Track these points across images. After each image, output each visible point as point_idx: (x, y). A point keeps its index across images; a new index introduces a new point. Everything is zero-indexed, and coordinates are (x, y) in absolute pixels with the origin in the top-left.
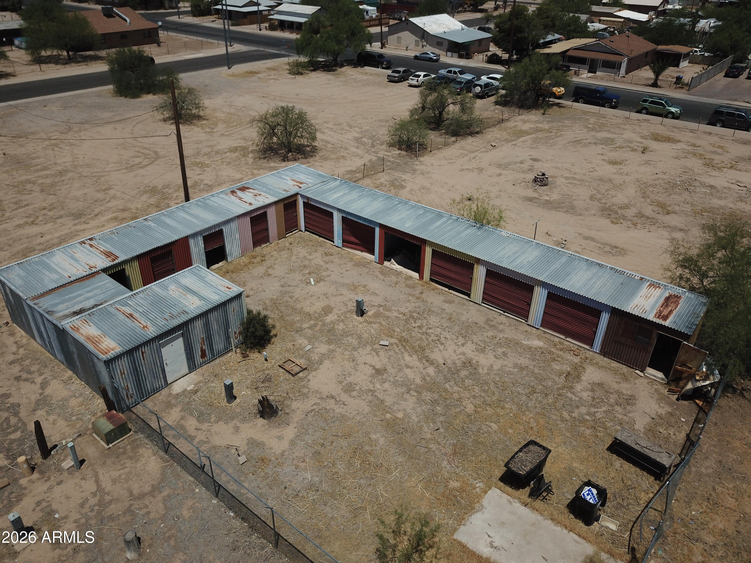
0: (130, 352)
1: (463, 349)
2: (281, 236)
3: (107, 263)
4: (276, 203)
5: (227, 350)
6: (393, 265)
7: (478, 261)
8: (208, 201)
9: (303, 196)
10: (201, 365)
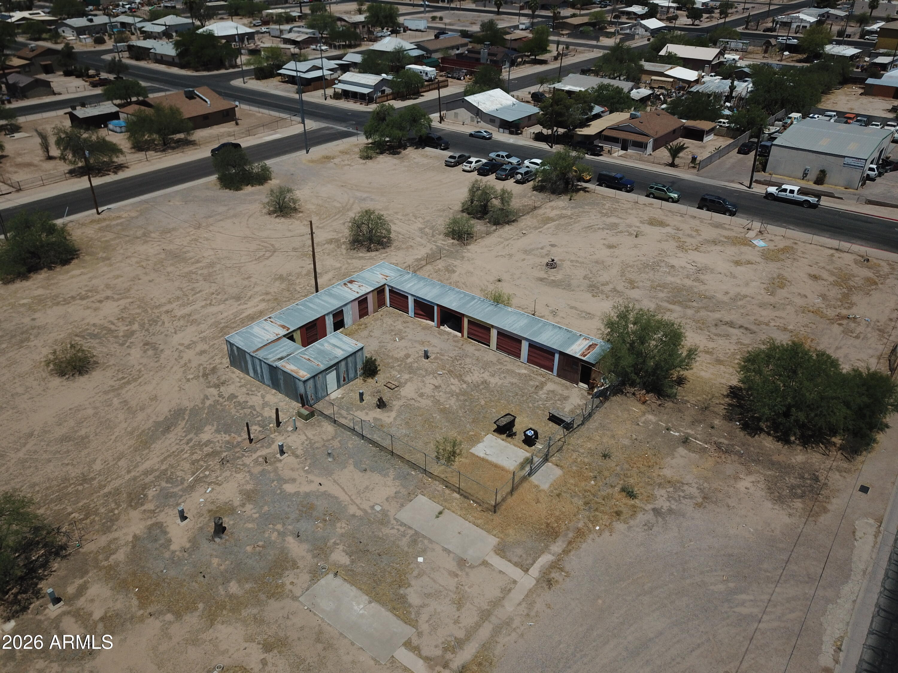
1: (483, 375)
2: (375, 311)
3: (285, 332)
4: (373, 291)
5: (355, 378)
6: (446, 328)
7: (493, 326)
8: (331, 291)
9: (388, 286)
10: (343, 385)
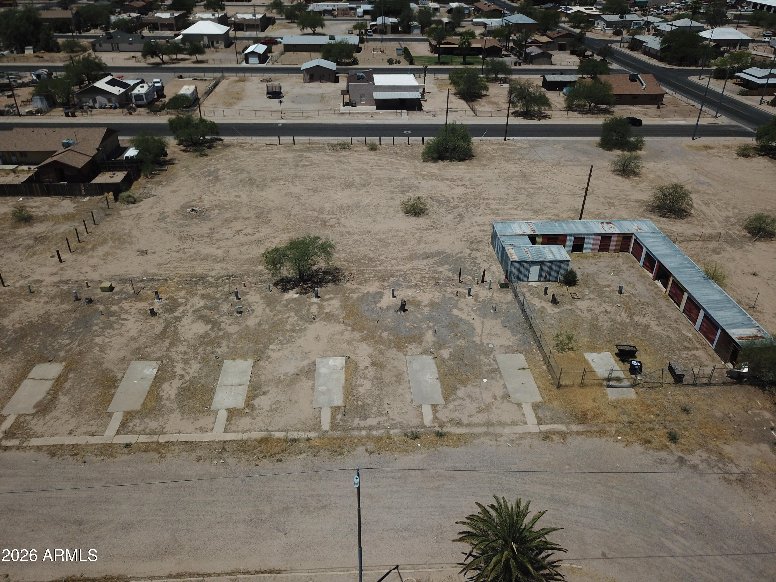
0: (520, 262)
2: (616, 252)
3: (530, 232)
4: (618, 234)
5: (556, 281)
7: (686, 290)
8: (588, 224)
